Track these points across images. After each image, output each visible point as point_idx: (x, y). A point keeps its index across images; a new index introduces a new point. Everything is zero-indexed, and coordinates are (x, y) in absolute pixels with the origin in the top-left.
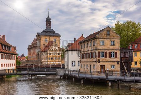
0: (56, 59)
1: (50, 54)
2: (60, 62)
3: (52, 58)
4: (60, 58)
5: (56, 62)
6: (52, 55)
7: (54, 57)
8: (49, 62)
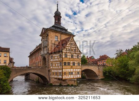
0: (74, 64)
1: (66, 56)
2: (80, 69)
3: (69, 63)
4: (79, 63)
6: (69, 58)
7: (71, 61)
8: (65, 68)
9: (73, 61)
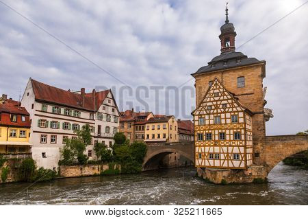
0: (222, 136)
1: (202, 121)
2: (242, 148)
3: (209, 136)
4: (239, 133)
5: (225, 148)
6: (209, 125)
7: (214, 129)
8: (200, 146)
9: (220, 129)
